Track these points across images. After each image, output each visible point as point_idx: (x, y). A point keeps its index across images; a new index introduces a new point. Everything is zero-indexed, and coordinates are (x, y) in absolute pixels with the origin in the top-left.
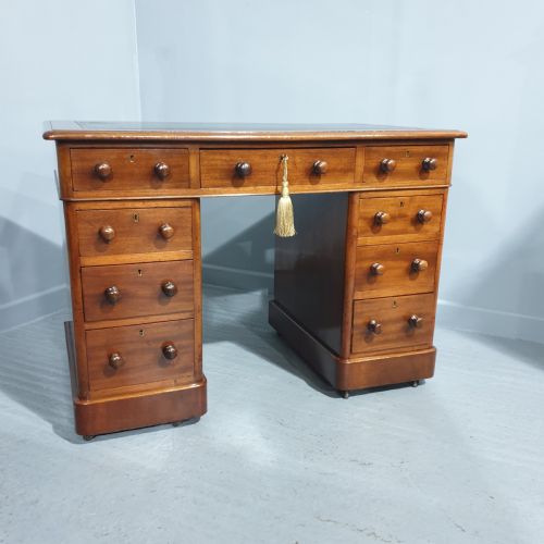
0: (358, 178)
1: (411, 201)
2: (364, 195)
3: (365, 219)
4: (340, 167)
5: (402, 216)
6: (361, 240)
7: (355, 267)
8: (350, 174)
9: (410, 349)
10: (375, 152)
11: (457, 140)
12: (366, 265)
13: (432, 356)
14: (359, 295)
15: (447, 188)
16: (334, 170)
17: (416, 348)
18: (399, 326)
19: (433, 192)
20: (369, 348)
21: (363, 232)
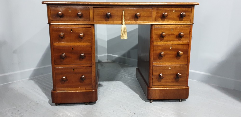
0: (154, 19)
1: (176, 29)
2: (156, 26)
3: (157, 35)
4: (146, 15)
5: (172, 34)
6: (155, 43)
7: (153, 53)
8: (150, 18)
9: (178, 86)
10: (160, 10)
11: (195, 6)
12: (158, 52)
13: (187, 90)
14: (155, 63)
15: (192, 24)
16: (144, 16)
17: (180, 86)
18: (172, 77)
19: (185, 26)
20: (160, 84)
21: (156, 40)
